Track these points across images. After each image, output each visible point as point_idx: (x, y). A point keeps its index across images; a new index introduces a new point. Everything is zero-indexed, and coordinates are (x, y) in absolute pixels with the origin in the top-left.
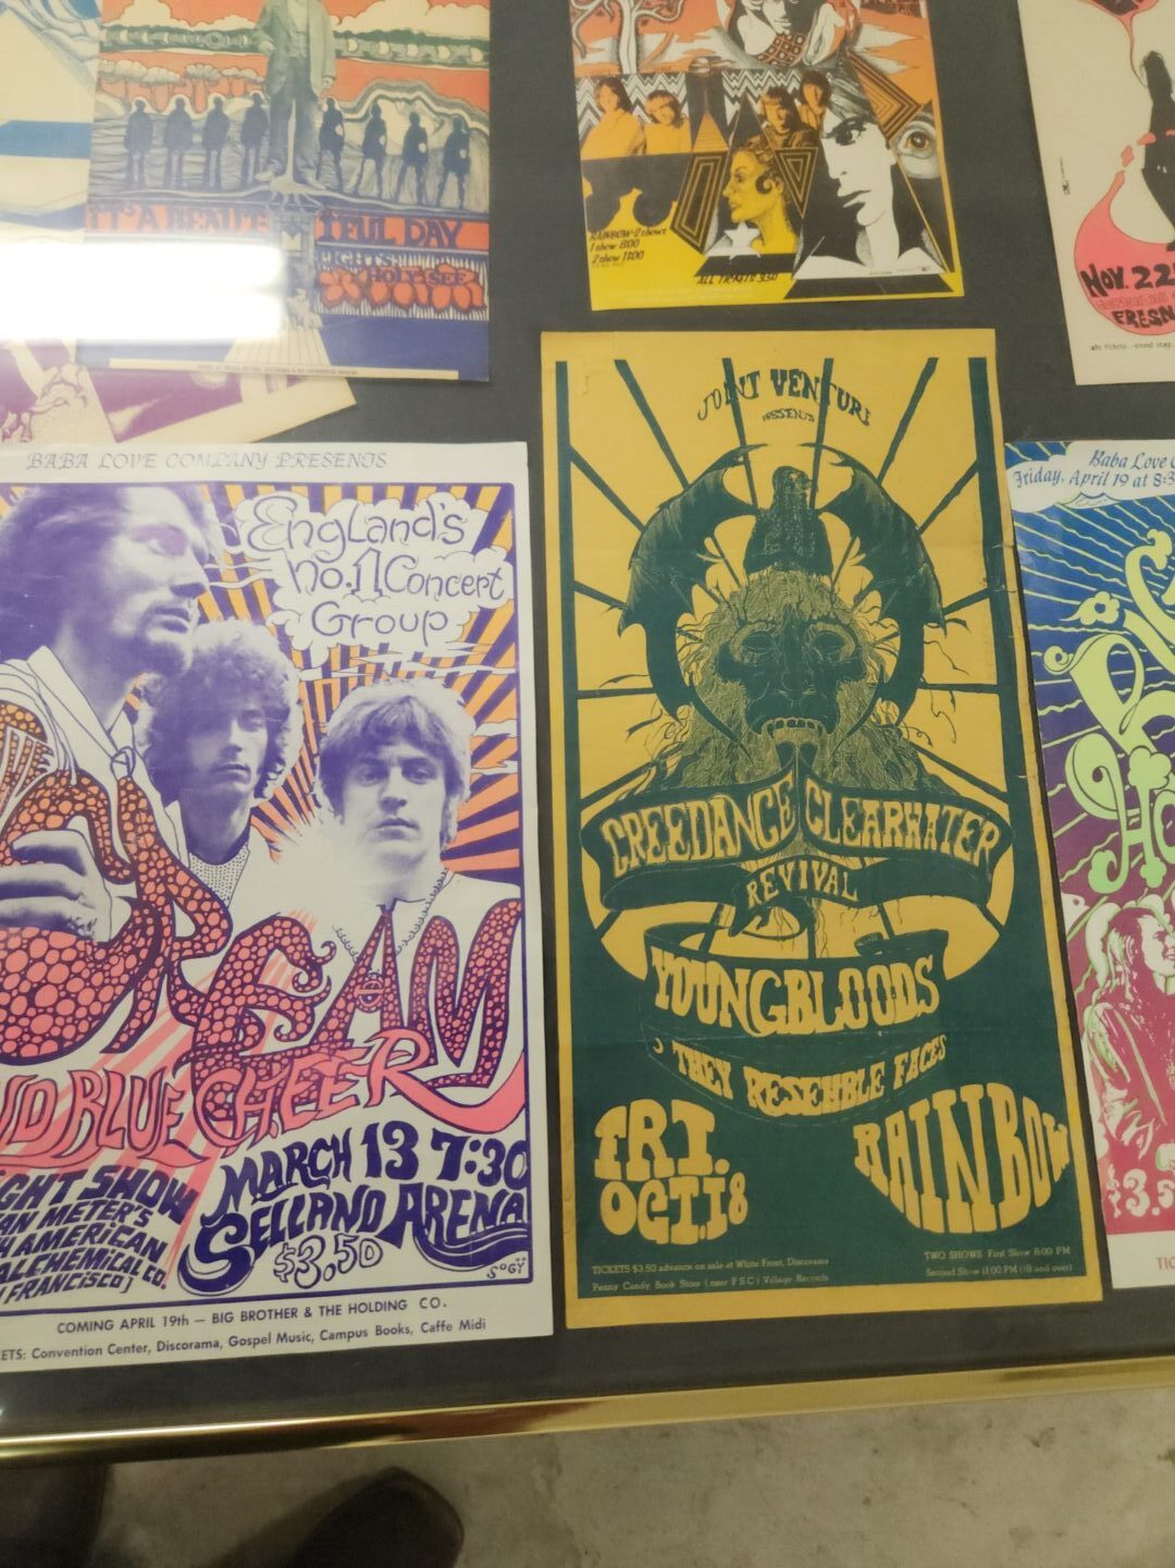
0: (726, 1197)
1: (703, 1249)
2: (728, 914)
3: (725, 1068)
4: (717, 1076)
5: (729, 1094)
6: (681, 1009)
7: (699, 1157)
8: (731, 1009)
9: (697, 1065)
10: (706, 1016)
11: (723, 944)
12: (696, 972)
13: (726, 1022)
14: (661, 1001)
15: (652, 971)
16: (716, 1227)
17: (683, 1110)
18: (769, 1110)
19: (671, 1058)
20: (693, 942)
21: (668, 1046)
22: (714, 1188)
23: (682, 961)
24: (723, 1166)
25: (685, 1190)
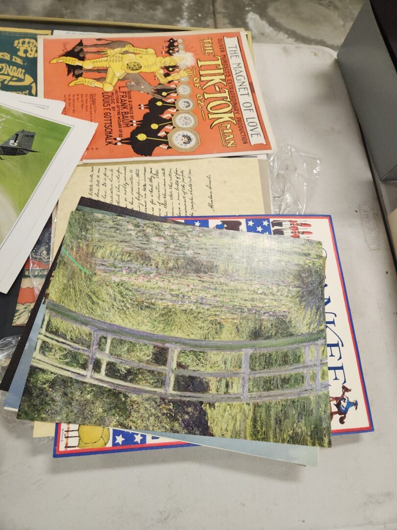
0: (19, 43)
1: (25, 38)
2: (6, 83)
3: (13, 60)
4: (15, 59)
5: (14, 57)
6: (20, 69)
7: (22, 49)
8: (10, 68)
9: (19, 61)
10: (15, 68)
11: (9, 78)
12: (15, 74)
13: (11, 67)
14: (24, 71)
15: (24, 75)
16: (21, 41)
17: (24, 55)
18: (6, 54)
19: (24, 62)
20: (14, 79)
21: (24, 63)
22: (20, 45)
23: (18, 76)
24: (18, 47)
25: (26, 45)
